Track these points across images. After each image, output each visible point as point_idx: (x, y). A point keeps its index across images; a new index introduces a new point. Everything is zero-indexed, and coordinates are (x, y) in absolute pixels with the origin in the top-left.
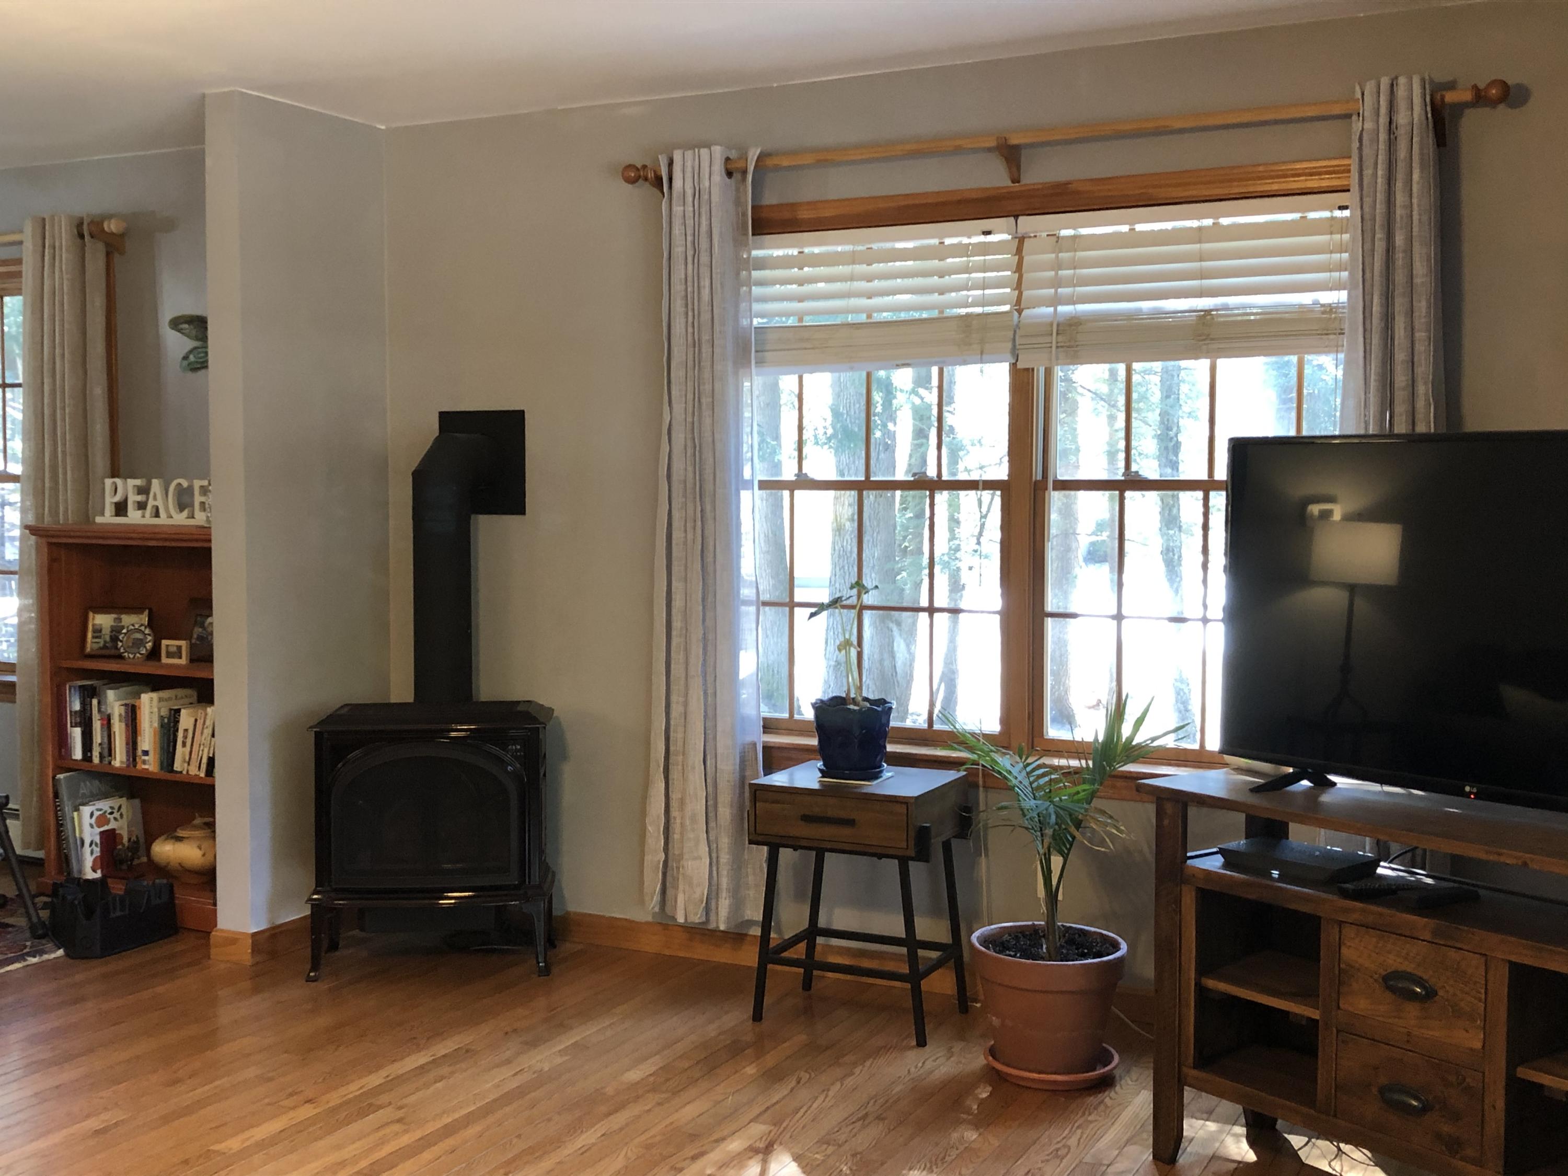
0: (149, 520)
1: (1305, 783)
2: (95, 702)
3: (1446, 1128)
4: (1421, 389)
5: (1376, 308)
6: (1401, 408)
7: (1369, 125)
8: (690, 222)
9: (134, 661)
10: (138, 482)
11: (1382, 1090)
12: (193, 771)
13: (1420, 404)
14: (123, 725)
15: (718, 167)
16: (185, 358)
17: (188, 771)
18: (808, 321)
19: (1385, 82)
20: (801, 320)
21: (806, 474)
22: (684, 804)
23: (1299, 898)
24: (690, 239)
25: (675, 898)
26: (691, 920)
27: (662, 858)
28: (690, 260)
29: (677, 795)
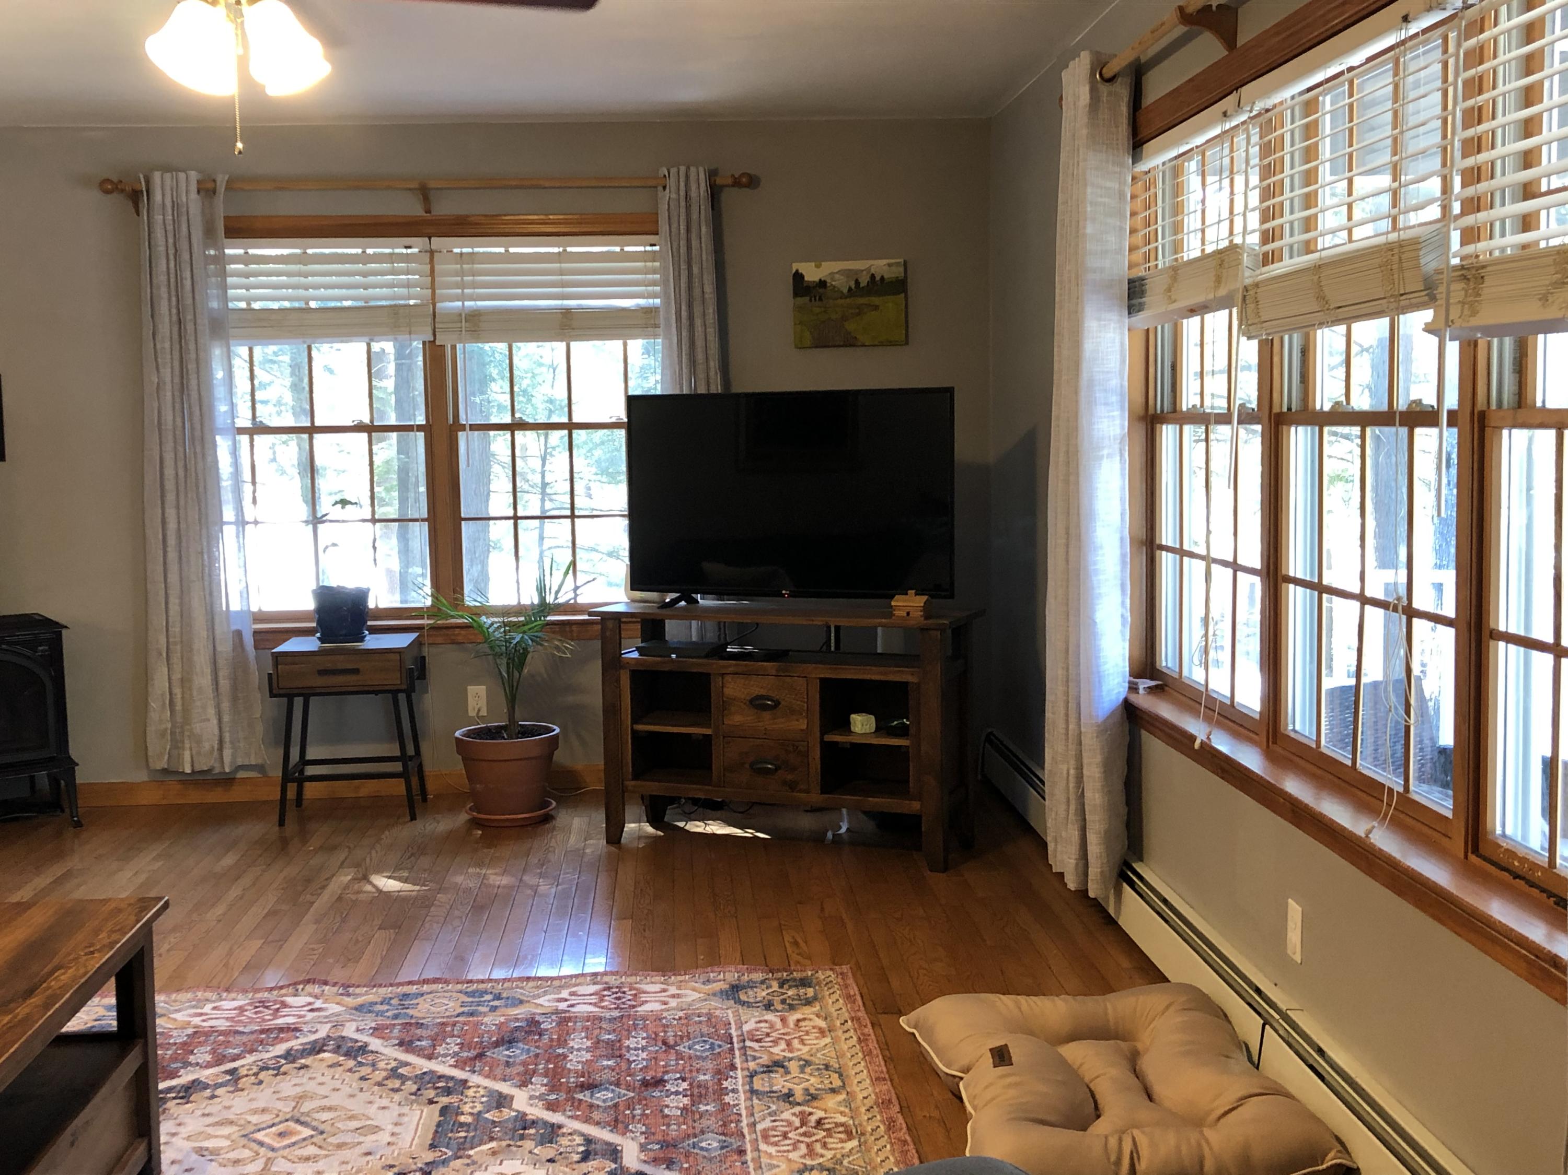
1: (683, 603)
3: (789, 777)
4: (712, 364)
5: (684, 314)
6: (702, 376)
7: (674, 196)
8: (170, 228)
11: (752, 766)
13: (712, 373)
15: (194, 187)
18: (256, 305)
19: (683, 169)
20: (247, 304)
21: (261, 422)
22: (185, 681)
23: (697, 665)
24: (171, 241)
25: (180, 757)
26: (197, 768)
27: (169, 725)
28: (172, 257)
29: (177, 676)
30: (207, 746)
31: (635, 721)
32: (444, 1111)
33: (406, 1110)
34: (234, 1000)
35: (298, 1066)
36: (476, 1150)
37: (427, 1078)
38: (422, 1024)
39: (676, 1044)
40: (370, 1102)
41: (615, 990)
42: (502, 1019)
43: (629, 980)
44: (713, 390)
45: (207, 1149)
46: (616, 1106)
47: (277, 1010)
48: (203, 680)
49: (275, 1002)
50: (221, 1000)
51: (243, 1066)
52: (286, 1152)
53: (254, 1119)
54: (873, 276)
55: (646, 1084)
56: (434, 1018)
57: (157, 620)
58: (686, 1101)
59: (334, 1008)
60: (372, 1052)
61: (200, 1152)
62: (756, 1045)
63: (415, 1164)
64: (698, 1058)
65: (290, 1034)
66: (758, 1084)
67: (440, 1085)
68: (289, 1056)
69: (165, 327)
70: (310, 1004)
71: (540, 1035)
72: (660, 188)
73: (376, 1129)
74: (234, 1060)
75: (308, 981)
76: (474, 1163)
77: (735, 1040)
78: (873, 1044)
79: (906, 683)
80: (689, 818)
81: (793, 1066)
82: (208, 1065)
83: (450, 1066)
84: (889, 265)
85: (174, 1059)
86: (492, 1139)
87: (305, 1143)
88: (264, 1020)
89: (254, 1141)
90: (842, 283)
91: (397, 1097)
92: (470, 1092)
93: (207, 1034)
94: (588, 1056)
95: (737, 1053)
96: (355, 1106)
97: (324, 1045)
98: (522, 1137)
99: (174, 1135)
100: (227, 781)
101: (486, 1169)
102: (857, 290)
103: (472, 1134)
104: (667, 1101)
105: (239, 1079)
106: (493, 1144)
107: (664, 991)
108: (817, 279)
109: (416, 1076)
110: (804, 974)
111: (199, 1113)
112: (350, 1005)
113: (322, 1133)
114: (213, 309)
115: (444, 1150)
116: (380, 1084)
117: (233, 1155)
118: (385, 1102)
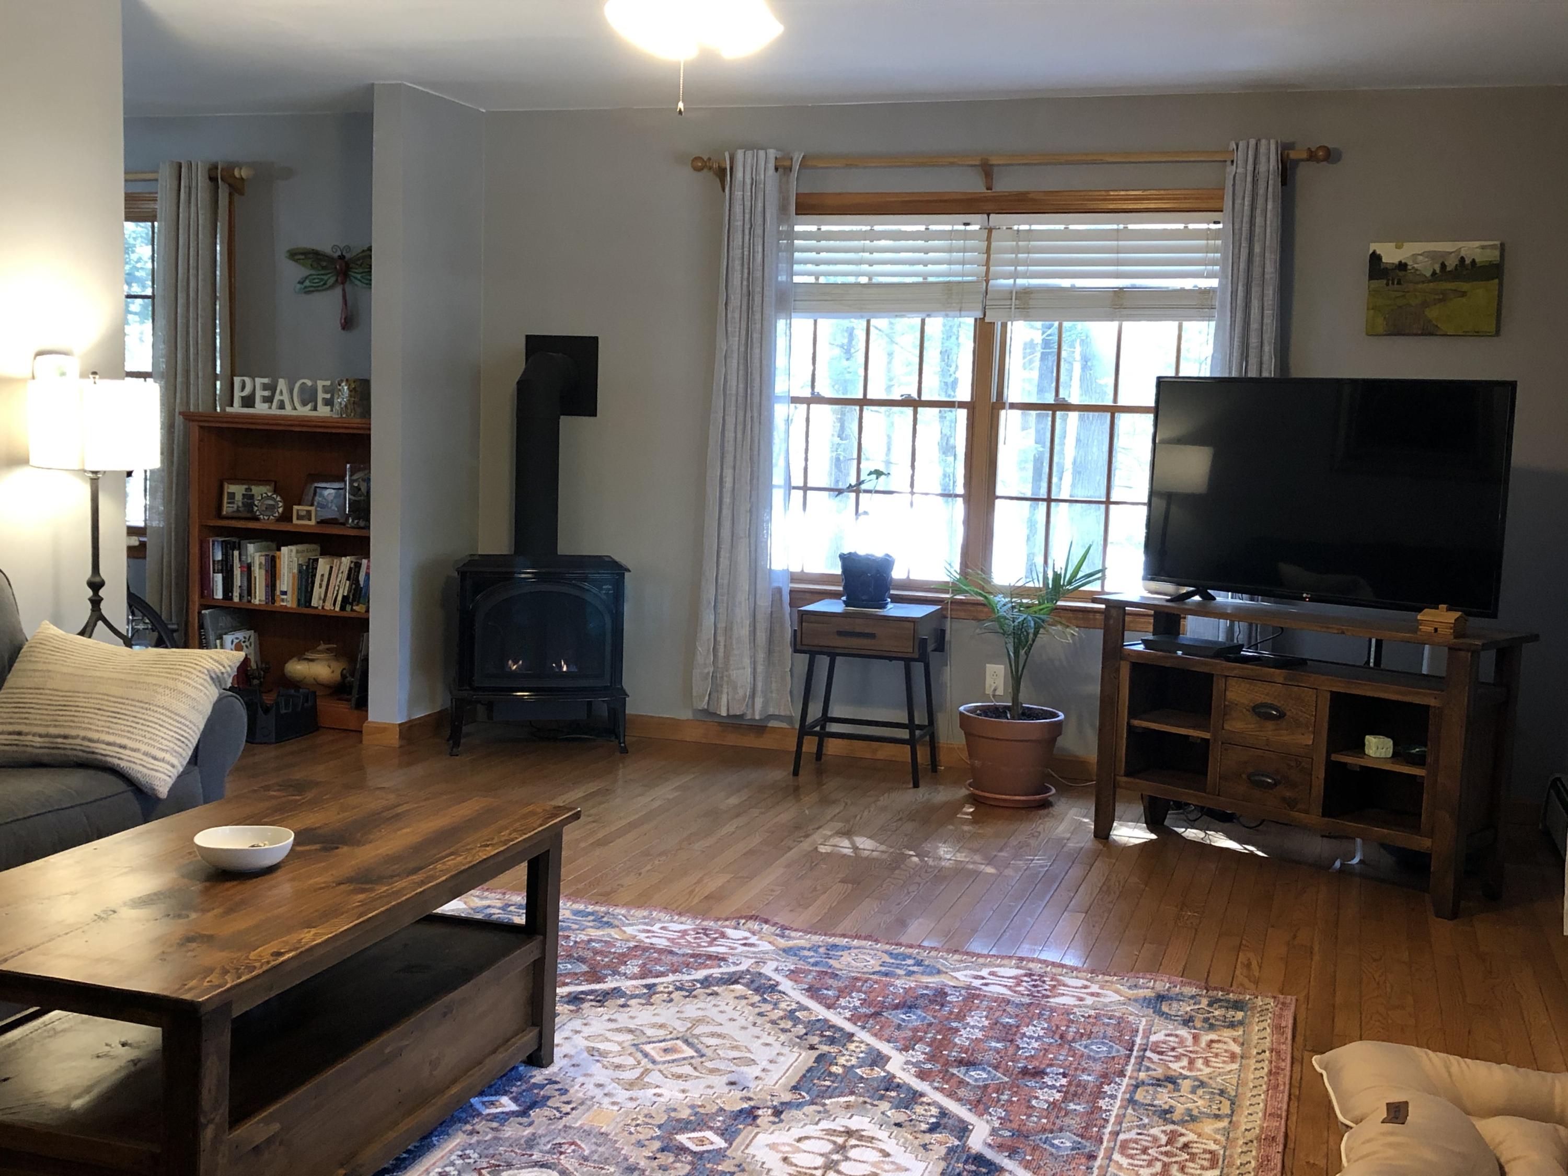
0: (275, 411)
1: (1197, 598)
2: (236, 553)
3: (1288, 794)
4: (1266, 348)
5: (1240, 294)
6: (1253, 360)
7: (1240, 170)
8: (748, 204)
9: (267, 521)
10: (266, 380)
11: (1250, 777)
12: (328, 606)
13: (1266, 358)
14: (263, 572)
15: (772, 165)
16: (301, 283)
17: (323, 607)
18: (822, 280)
19: (1252, 142)
20: (817, 279)
21: (818, 392)
22: (728, 630)
23: (1200, 664)
24: (747, 216)
25: (719, 699)
26: (731, 713)
27: (712, 669)
28: (747, 232)
29: (721, 625)
30: (741, 692)
31: (1133, 714)
32: (819, 1059)
33: (786, 1050)
34: (682, 923)
35: (709, 991)
36: (833, 1100)
37: (818, 1025)
38: (837, 975)
39: (1074, 1040)
40: (758, 1037)
41: (1035, 978)
42: (913, 984)
43: (1054, 970)
44: (1265, 374)
45: (598, 1050)
46: (986, 1087)
47: (715, 939)
48: (743, 631)
49: (716, 931)
50: (672, 921)
51: (663, 983)
52: (663, 1067)
53: (650, 1032)
54: (1462, 259)
55: (1025, 1072)
56: (850, 971)
57: (709, 571)
58: (1058, 1096)
59: (765, 946)
60: (780, 992)
61: (591, 1051)
62: (1155, 1057)
63: (772, 1101)
64: (1089, 1057)
65: (716, 962)
66: (1139, 1096)
67: (827, 1033)
68: (706, 982)
69: (736, 298)
70: (746, 938)
71: (942, 1005)
72: (1229, 163)
73: (752, 1062)
74: (657, 977)
75: (751, 918)
76: (826, 1111)
77: (1136, 1048)
78: (1284, 1079)
79: (1427, 707)
81: (1186, 1085)
82: (633, 977)
83: (845, 1018)
84: (1483, 247)
85: (607, 966)
86: (852, 1093)
87: (683, 1062)
88: (699, 946)
89: (642, 1051)
90: (1426, 267)
91: (783, 1037)
92: (852, 1047)
93: (645, 949)
94: (980, 1035)
95: (1133, 1060)
96: (742, 1038)
97: (740, 978)
98: (882, 1098)
99: (577, 1032)
100: (759, 728)
101: (834, 1120)
102: (1443, 273)
103: (836, 1085)
104: (1039, 1093)
105: (655, 993)
106: (852, 1098)
107: (1086, 987)
108: (1396, 261)
109: (809, 1022)
110: (1241, 997)
111: (606, 1017)
112: (781, 946)
113: (703, 1056)
114: (782, 282)
115: (803, 1094)
116: (773, 1022)
117: (617, 1060)
118: (770, 1040)
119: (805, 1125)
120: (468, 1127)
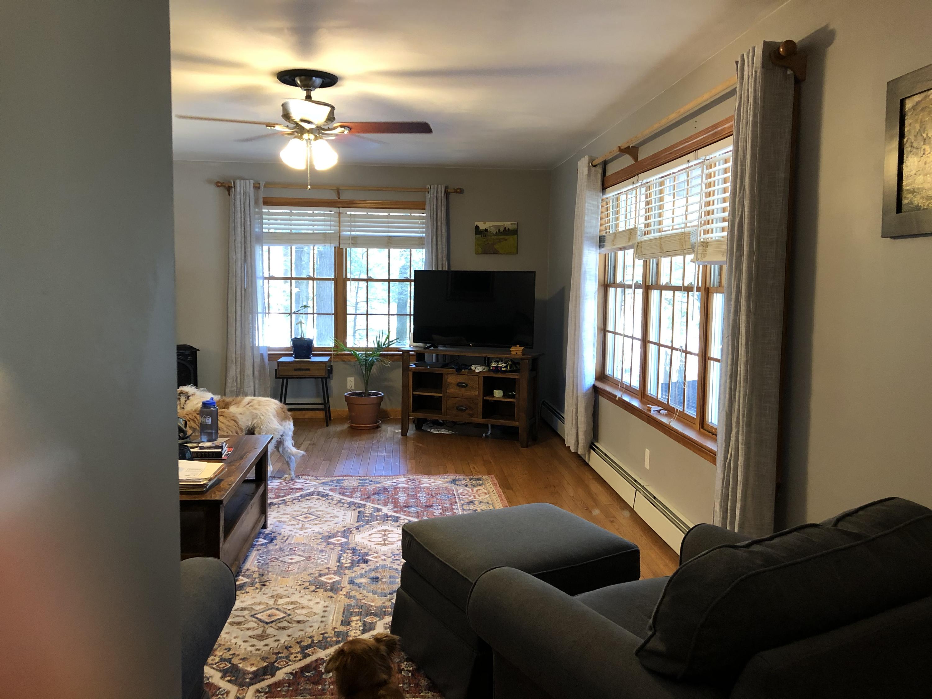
1: (432, 348)
3: (471, 412)
4: (444, 259)
5: (434, 240)
6: (440, 264)
7: (432, 196)
8: (242, 201)
11: (457, 408)
13: (444, 262)
15: (252, 186)
18: (271, 231)
19: (436, 186)
20: (269, 230)
21: (272, 275)
22: (242, 372)
23: (438, 370)
24: (242, 206)
28: (243, 212)
29: (239, 370)
31: (413, 391)
32: (359, 512)
33: (346, 512)
34: (277, 480)
35: (306, 499)
36: (373, 523)
37: (351, 503)
38: (346, 488)
39: (435, 496)
40: (334, 510)
41: (412, 480)
42: (374, 487)
43: (417, 477)
44: (444, 269)
45: (281, 521)
46: (417, 512)
47: (294, 483)
48: (249, 371)
51: (286, 499)
52: (309, 522)
53: (295, 513)
54: (505, 228)
55: (427, 506)
56: (350, 486)
57: (232, 348)
58: (441, 511)
59: (313, 483)
60: (331, 496)
61: (279, 522)
62: (463, 497)
63: (353, 526)
64: (443, 500)
65: (301, 490)
66: (465, 507)
67: (356, 505)
68: (302, 496)
69: (239, 239)
70: (305, 482)
71: (388, 492)
72: (427, 193)
73: (337, 517)
74: (283, 497)
75: (303, 475)
76: (373, 526)
77: (456, 495)
78: (503, 497)
79: (515, 379)
80: (431, 428)
81: (476, 503)
82: (274, 498)
83: (359, 500)
84: (512, 224)
86: (377, 520)
87: (314, 520)
88: (290, 486)
90: (494, 231)
91: (342, 508)
92: (367, 507)
93: (271, 490)
94: (406, 498)
95: (457, 499)
96: (329, 510)
97: (313, 493)
98: (387, 520)
101: (376, 528)
102: (499, 233)
103: (370, 519)
104: (435, 511)
105: (286, 502)
106: (378, 521)
107: (429, 481)
108: (484, 229)
109: (348, 503)
110: (478, 477)
111: (277, 511)
112: (319, 482)
113: (319, 517)
114: (256, 232)
115: (361, 522)
116: (335, 505)
117: (290, 523)
118: (339, 510)
119: (368, 531)
120: (255, 549)
